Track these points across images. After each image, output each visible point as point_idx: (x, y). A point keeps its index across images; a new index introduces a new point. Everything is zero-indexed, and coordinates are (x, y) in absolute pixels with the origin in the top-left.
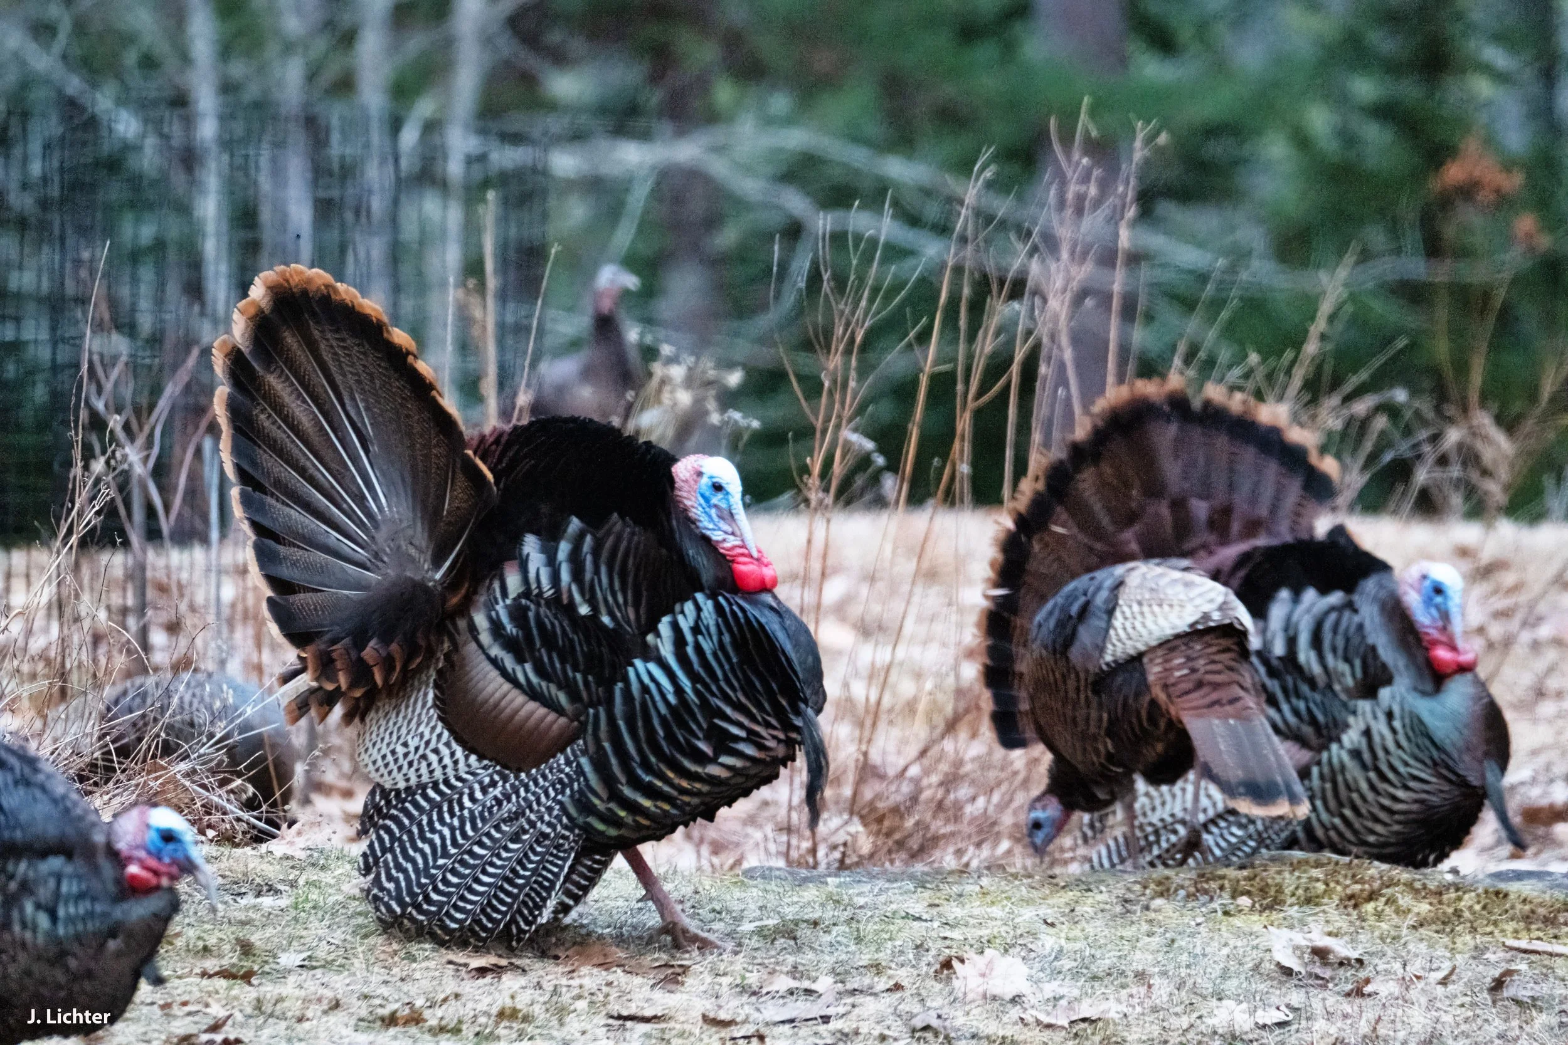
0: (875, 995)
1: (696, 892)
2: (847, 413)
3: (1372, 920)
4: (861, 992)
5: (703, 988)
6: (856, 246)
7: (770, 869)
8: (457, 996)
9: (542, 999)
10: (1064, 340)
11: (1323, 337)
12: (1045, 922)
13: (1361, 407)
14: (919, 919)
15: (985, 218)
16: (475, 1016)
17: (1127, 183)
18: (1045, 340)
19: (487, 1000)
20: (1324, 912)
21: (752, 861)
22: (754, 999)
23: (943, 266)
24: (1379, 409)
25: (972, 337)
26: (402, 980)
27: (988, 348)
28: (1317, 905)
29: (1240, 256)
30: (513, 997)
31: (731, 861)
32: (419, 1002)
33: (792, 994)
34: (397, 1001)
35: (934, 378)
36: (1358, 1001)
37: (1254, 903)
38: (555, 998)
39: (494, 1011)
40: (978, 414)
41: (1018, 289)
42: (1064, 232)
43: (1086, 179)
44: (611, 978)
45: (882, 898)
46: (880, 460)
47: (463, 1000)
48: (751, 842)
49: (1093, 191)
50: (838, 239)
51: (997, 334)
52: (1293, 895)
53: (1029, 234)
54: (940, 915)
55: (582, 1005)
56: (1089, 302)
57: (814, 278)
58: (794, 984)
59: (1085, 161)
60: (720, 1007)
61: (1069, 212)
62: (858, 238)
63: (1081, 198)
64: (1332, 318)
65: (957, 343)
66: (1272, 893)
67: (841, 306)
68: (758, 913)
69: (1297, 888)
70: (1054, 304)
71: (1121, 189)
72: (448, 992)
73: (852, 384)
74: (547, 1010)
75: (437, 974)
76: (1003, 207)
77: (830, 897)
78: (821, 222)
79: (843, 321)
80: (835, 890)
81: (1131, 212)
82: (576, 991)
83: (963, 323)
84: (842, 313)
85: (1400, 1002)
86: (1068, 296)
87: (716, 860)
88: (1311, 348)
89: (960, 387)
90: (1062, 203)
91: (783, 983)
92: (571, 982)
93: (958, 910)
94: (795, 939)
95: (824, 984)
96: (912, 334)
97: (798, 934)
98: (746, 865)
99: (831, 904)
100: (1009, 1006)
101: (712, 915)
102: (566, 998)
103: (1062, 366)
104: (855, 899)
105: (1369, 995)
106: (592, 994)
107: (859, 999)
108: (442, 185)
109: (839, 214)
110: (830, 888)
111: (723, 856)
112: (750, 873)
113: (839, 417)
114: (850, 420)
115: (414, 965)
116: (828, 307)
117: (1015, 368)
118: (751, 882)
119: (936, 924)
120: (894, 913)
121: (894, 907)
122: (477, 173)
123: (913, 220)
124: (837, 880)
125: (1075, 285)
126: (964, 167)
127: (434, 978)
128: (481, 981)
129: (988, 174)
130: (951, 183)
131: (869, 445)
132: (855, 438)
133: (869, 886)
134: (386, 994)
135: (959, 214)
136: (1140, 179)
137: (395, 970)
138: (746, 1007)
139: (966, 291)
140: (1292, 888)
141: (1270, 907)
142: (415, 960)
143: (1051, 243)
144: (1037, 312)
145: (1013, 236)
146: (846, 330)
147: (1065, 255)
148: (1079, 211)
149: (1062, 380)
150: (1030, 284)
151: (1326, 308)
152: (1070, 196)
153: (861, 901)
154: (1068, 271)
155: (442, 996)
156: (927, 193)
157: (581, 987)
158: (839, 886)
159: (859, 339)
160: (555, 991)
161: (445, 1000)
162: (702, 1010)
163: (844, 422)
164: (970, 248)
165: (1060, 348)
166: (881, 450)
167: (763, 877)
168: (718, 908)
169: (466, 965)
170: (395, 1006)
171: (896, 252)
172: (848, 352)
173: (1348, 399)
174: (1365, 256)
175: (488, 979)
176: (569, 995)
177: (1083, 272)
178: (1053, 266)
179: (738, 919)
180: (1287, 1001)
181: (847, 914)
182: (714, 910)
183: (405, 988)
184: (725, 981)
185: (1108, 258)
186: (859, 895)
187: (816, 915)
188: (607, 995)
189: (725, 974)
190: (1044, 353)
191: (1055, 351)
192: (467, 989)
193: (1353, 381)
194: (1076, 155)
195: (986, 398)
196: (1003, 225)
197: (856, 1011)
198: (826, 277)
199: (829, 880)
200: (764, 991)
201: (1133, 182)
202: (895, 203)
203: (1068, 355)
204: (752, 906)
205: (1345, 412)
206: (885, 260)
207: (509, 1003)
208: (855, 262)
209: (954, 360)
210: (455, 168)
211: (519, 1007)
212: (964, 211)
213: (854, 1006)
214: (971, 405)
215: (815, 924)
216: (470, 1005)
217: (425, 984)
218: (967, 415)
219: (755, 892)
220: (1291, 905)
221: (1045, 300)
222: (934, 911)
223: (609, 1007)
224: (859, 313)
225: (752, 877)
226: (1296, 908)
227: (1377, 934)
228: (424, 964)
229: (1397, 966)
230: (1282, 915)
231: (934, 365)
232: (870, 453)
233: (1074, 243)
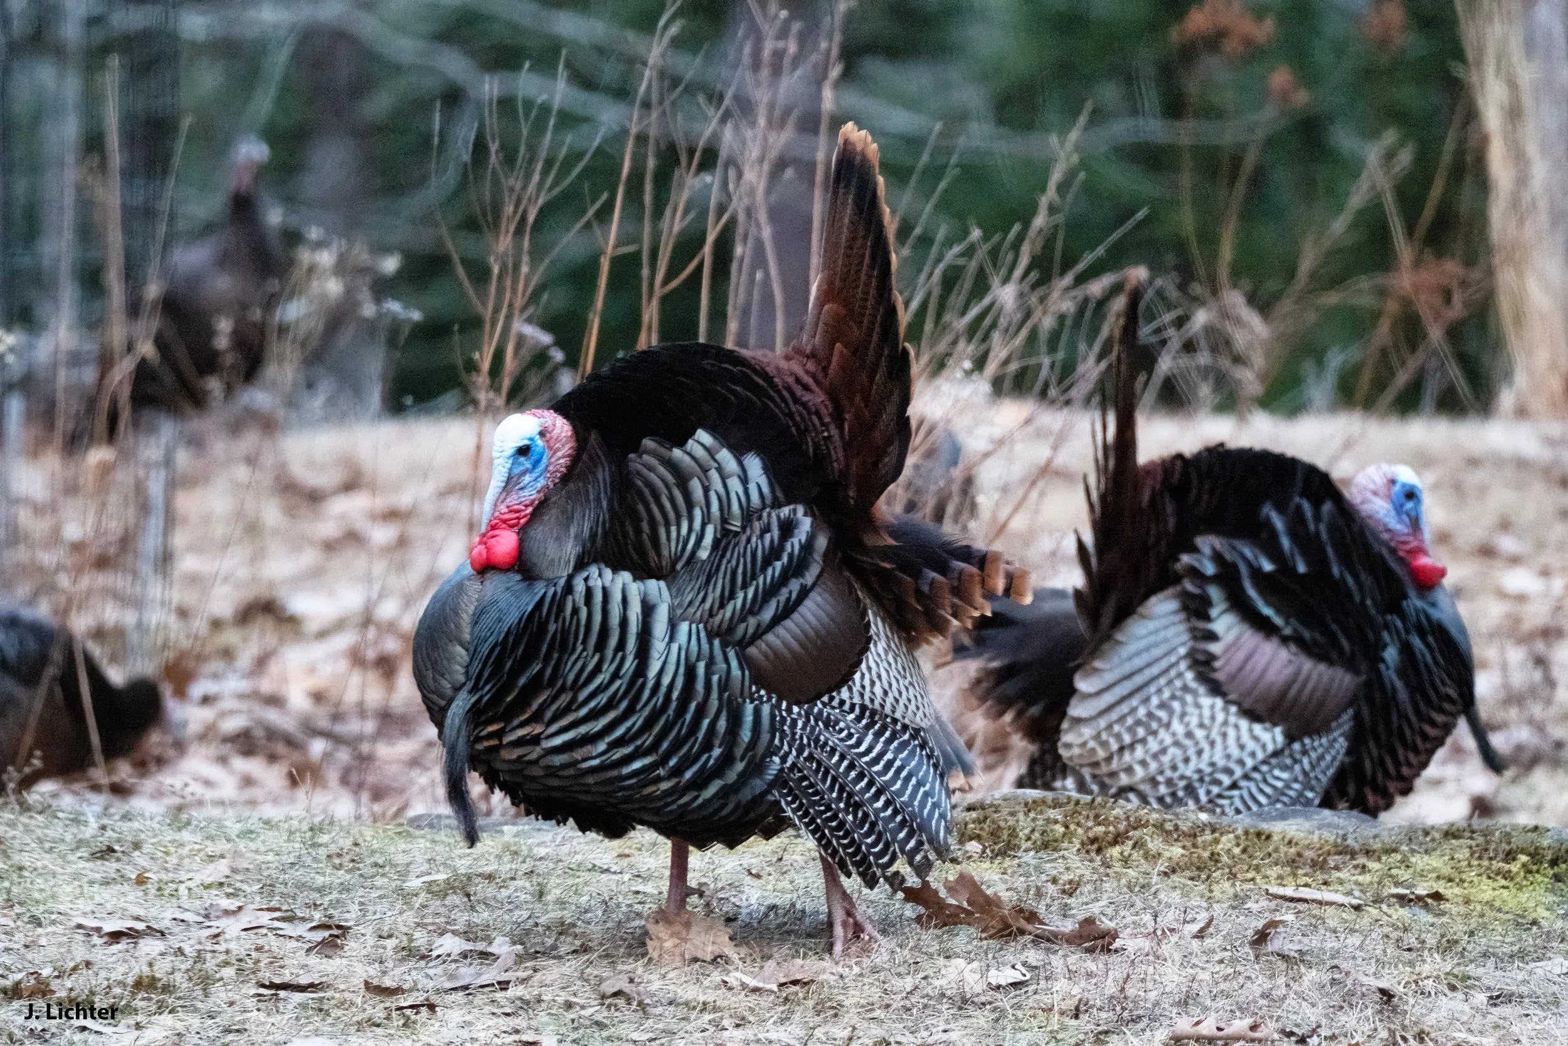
0: (560, 957)
1: (356, 844)
2: (519, 302)
3: (1117, 867)
4: (544, 953)
5: (364, 952)
6: (527, 115)
7: (439, 817)
8: (88, 964)
9: (183, 967)
10: (762, 216)
11: (1052, 210)
12: (750, 874)
13: (1096, 288)
14: (607, 871)
15: (671, 80)
16: (109, 987)
17: (831, 40)
18: (741, 218)
19: (122, 969)
20: (1063, 857)
21: (417, 809)
22: (423, 963)
23: (625, 132)
24: (1116, 289)
25: (658, 213)
26: (26, 946)
27: (677, 228)
28: (1055, 850)
29: (956, 119)
30: (151, 965)
31: (395, 809)
32: (46, 972)
33: (465, 957)
34: (20, 971)
35: (616, 261)
36: (1104, 957)
37: (985, 848)
38: (198, 966)
39: (130, 980)
40: (664, 300)
41: (709, 159)
42: (761, 96)
43: (783, 34)
44: (260, 942)
45: (565, 849)
46: (558, 356)
47: (95, 968)
48: (415, 788)
49: (792, 48)
50: (506, 105)
51: (686, 211)
52: (1028, 839)
53: (721, 98)
54: (631, 866)
55: (228, 972)
56: (789, 173)
57: (480, 148)
58: (469, 946)
59: (784, 14)
60: (384, 973)
61: (765, 72)
62: (529, 104)
63: (779, 55)
64: (1062, 188)
65: (641, 219)
66: (1005, 837)
67: (511, 181)
68: (426, 867)
69: (1033, 831)
70: (750, 175)
71: (824, 45)
72: (79, 959)
73: (525, 269)
74: (190, 979)
75: (65, 939)
76: (690, 67)
77: (506, 848)
78: (487, 87)
79: (514, 197)
80: (512, 840)
81: (835, 72)
82: (222, 957)
83: (648, 198)
84: (512, 190)
85: (1151, 958)
86: (766, 167)
87: (377, 808)
88: (1040, 221)
89: (645, 272)
90: (756, 66)
91: (451, 944)
92: (217, 947)
93: (652, 860)
94: (468, 895)
95: (501, 946)
96: (591, 212)
97: (472, 890)
98: (411, 813)
99: (507, 858)
100: (711, 967)
101: (374, 870)
102: (210, 964)
103: (759, 246)
104: (536, 850)
105: (1116, 951)
106: (240, 960)
107: (541, 962)
108: (59, 52)
109: (507, 75)
110: (507, 838)
111: (386, 803)
112: (415, 822)
113: (511, 306)
114: (523, 309)
115: (40, 930)
116: (496, 182)
117: (707, 249)
118: (418, 833)
119: (626, 877)
120: (579, 865)
121: (579, 857)
122: (99, 36)
123: (588, 83)
124: (514, 829)
125: (773, 154)
126: (646, 22)
127: (60, 945)
128: (116, 948)
129: (674, 30)
130: (632, 39)
131: (546, 338)
132: (530, 330)
133: (550, 836)
134: (8, 962)
135: (642, 75)
136: (845, 32)
137: (18, 936)
138: (414, 973)
139: (651, 163)
140: (1027, 831)
141: (1003, 853)
142: (40, 925)
143: (745, 108)
144: (731, 186)
145: (701, 99)
146: (517, 206)
147: (762, 121)
148: (777, 71)
149: (759, 260)
150: (723, 154)
151: (1056, 176)
152: (766, 53)
153: (542, 852)
154: (765, 139)
155: (72, 964)
156: (603, 51)
157: (227, 952)
158: (517, 835)
159: (531, 218)
160: (199, 957)
161: (75, 969)
162: (365, 976)
163: (517, 313)
164: (654, 115)
165: (758, 225)
166: (558, 343)
167: (431, 826)
168: (380, 862)
169: (98, 930)
170: (18, 976)
171: (568, 119)
172: (519, 231)
173: (1081, 280)
174: (1098, 117)
175: (122, 945)
176: (214, 962)
177: (782, 139)
178: (749, 134)
179: (403, 875)
180: (1023, 958)
181: (526, 867)
182: (376, 865)
183: (29, 956)
184: (391, 943)
185: (810, 123)
186: (538, 845)
187: (491, 869)
188: (257, 962)
189: (390, 936)
190: (740, 230)
191: (753, 231)
192: (99, 957)
193: (1087, 260)
194: (773, 8)
195: (674, 284)
196: (691, 89)
197: (538, 975)
198: (494, 147)
199: (505, 828)
200: (435, 954)
201: (838, 38)
202: (568, 65)
203: (767, 233)
204: (419, 859)
205: (1079, 293)
206: (557, 128)
207: (146, 970)
208: (525, 131)
209: (637, 239)
210: (71, 31)
211: (158, 975)
212: (647, 73)
213: (535, 971)
214: (658, 292)
215: (490, 877)
216: (103, 974)
217: (52, 952)
218: (655, 302)
219: (422, 843)
220: (1026, 851)
221: (740, 172)
222: (625, 862)
223: (260, 974)
224: (532, 188)
225: (419, 827)
226: (1032, 853)
227: (1124, 881)
228: (51, 929)
229: (1147, 918)
230: (1016, 861)
231: (616, 246)
232: (548, 347)
233: (772, 106)
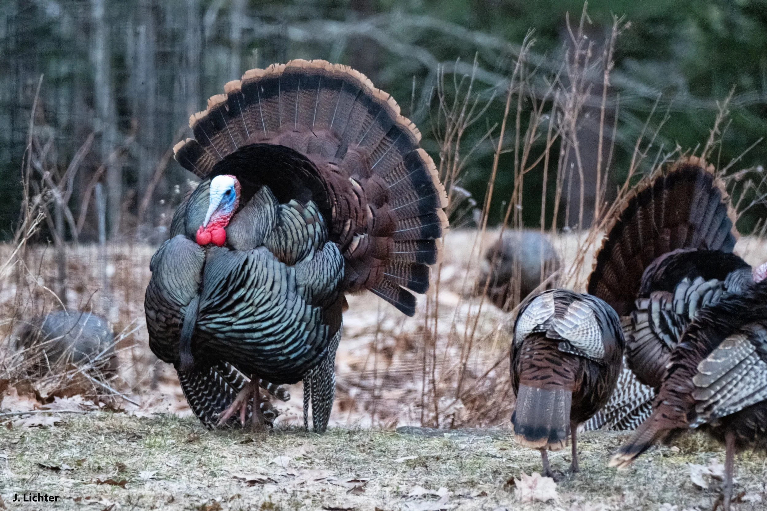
0: (471, 498)
1: (372, 441)
2: (454, 176)
3: (746, 460)
4: (463, 496)
5: (375, 493)
6: (458, 82)
7: (412, 428)
8: (239, 496)
9: (286, 498)
10: (574, 137)
11: (716, 136)
12: (565, 459)
13: (738, 176)
14: (495, 457)
15: (530, 67)
16: (249, 507)
17: (608, 50)
18: (564, 137)
19: (256, 498)
20: (719, 455)
21: (402, 423)
22: (404, 499)
23: (507, 92)
24: (747, 177)
25: (523, 133)
26: (209, 487)
27: (531, 141)
28: (715, 451)
29: (672, 90)
30: (270, 497)
31: (391, 423)
32: (218, 499)
33: (425, 497)
34: (206, 498)
35: (502, 156)
36: (738, 505)
37: (681, 449)
38: (293, 498)
39: (260, 504)
40: (525, 176)
41: (548, 107)
42: (574, 76)
43: (585, 47)
44: (324, 487)
45: (474, 445)
46: (473, 203)
47: (243, 498)
48: (402, 412)
49: (590, 54)
50: (448, 77)
51: (536, 133)
52: (702, 446)
53: (554, 76)
54: (507, 455)
55: (308, 502)
56: (587, 115)
57: (435, 101)
58: (426, 492)
59: (585, 37)
60: (385, 504)
61: (576, 65)
62: (459, 77)
63: (582, 58)
64: (722, 126)
65: (515, 135)
66: (691, 445)
67: (450, 116)
68: (406, 452)
69: (704, 442)
70: (567, 116)
71: (605, 53)
72: (234, 493)
73: (457, 159)
74: (289, 504)
75: (228, 483)
76: (540, 60)
77: (445, 444)
78: (438, 69)
79: (452, 123)
80: (448, 440)
81: (610, 66)
82: (305, 494)
83: (518, 126)
84: (451, 120)
85: (762, 505)
86: (576, 112)
87: (382, 423)
88: (710, 142)
89: (516, 162)
90: (572, 60)
91: (419, 491)
92: (302, 489)
93: (517, 452)
94: (426, 467)
95: (443, 492)
96: (489, 132)
97: (428, 464)
98: (399, 426)
99: (446, 449)
100: (546, 505)
101: (380, 453)
102: (299, 498)
103: (572, 150)
104: (459, 445)
105: (745, 502)
106: (314, 496)
107: (462, 500)
108: (228, 44)
109: (449, 63)
110: (446, 439)
111: (387, 420)
112: (401, 430)
113: (450, 177)
114: (456, 179)
115: (215, 479)
116: (443, 116)
117: (547, 151)
118: (402, 435)
119: (504, 460)
120: (481, 453)
121: (481, 450)
122: (248, 38)
123: (490, 67)
124: (449, 435)
125: (579, 106)
126: (518, 39)
127: (226, 486)
128: (253, 488)
129: (531, 43)
130: (511, 47)
131: (468, 194)
132: (458, 189)
133: (467, 438)
134: (200, 494)
135: (515, 65)
136: (615, 47)
137: (205, 481)
138: (400, 504)
139: (520, 108)
140: (701, 442)
141: (690, 453)
142: (215, 476)
143: (565, 82)
144: (559, 121)
145: (545, 78)
146: (453, 129)
147: (574, 90)
148: (582, 64)
149: (572, 158)
150: (555, 105)
151: (718, 121)
152: (577, 57)
153: (463, 446)
154: (576, 98)
155: (231, 496)
156: (498, 52)
157: (308, 492)
158: (451, 437)
159: (460, 134)
160: (294, 494)
161: (233, 498)
162: (375, 505)
163: (452, 181)
164: (522, 84)
165: (572, 141)
166: (473, 197)
167: (408, 432)
168: (383, 449)
169: (244, 479)
170: (205, 501)
171: (480, 85)
172: (454, 140)
173: (731, 171)
174: (740, 90)
175: (256, 487)
176: (301, 496)
177: (584, 99)
178: (567, 95)
179: (395, 456)
180: (699, 504)
181: (455, 454)
182: (381, 451)
183: (210, 491)
184: (388, 489)
185: (598, 90)
186: (461, 443)
187: (438, 454)
188: (322, 497)
189: (388, 486)
190: (563, 143)
191: (569, 143)
192: (245, 492)
193: (734, 161)
194: (580, 34)
195: (530, 169)
196: (540, 72)
197: (461, 507)
198: (442, 99)
199: (445, 434)
200: (410, 495)
201: (612, 49)
202: (480, 58)
203: (576, 145)
204: (402, 448)
205: (729, 178)
206: (473, 91)
207: (268, 499)
208: (457, 92)
209: (513, 146)
210: (235, 35)
211: (273, 502)
212: (518, 64)
213: (459, 504)
214: (522, 172)
215: (438, 459)
216: (246, 501)
217: (221, 489)
218: (521, 177)
219: (404, 441)
220: (701, 451)
221: (563, 114)
222: (504, 452)
223: (324, 503)
224: (460, 120)
225: (402, 433)
226: (704, 453)
227: (749, 468)
228: (221, 478)
229: (760, 486)
230: (696, 457)
231: (501, 150)
232: (468, 198)
233: (579, 82)
